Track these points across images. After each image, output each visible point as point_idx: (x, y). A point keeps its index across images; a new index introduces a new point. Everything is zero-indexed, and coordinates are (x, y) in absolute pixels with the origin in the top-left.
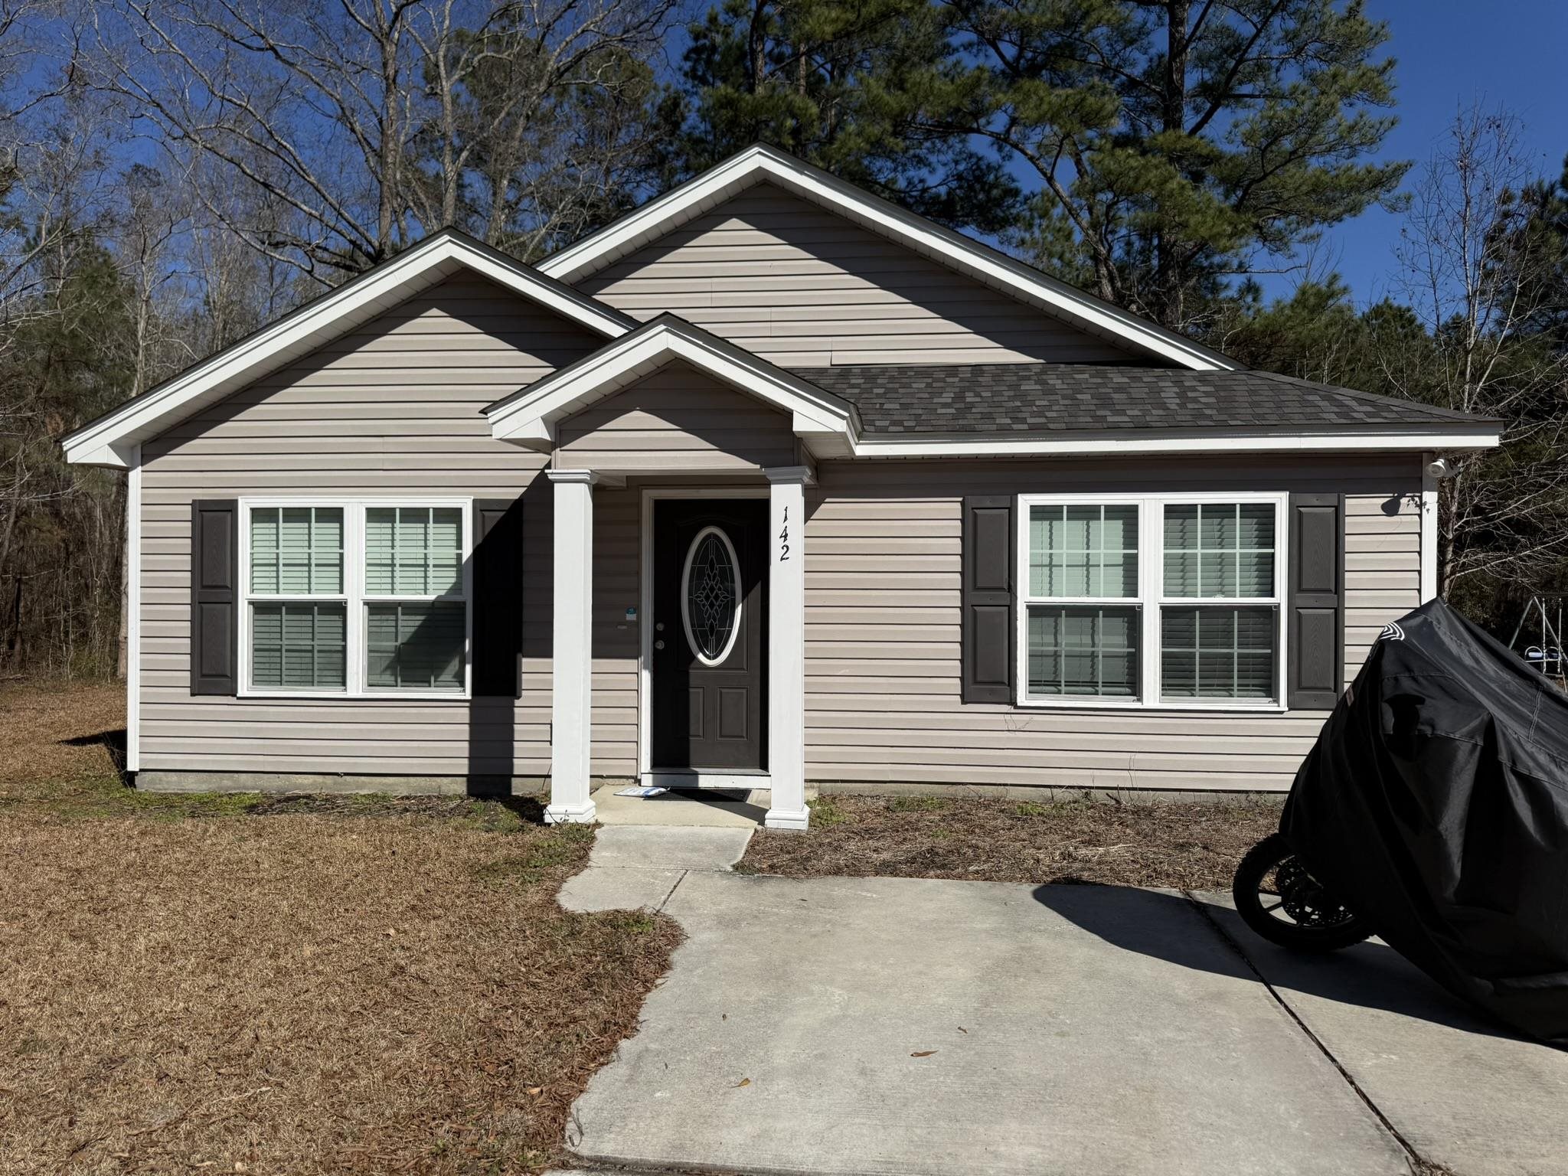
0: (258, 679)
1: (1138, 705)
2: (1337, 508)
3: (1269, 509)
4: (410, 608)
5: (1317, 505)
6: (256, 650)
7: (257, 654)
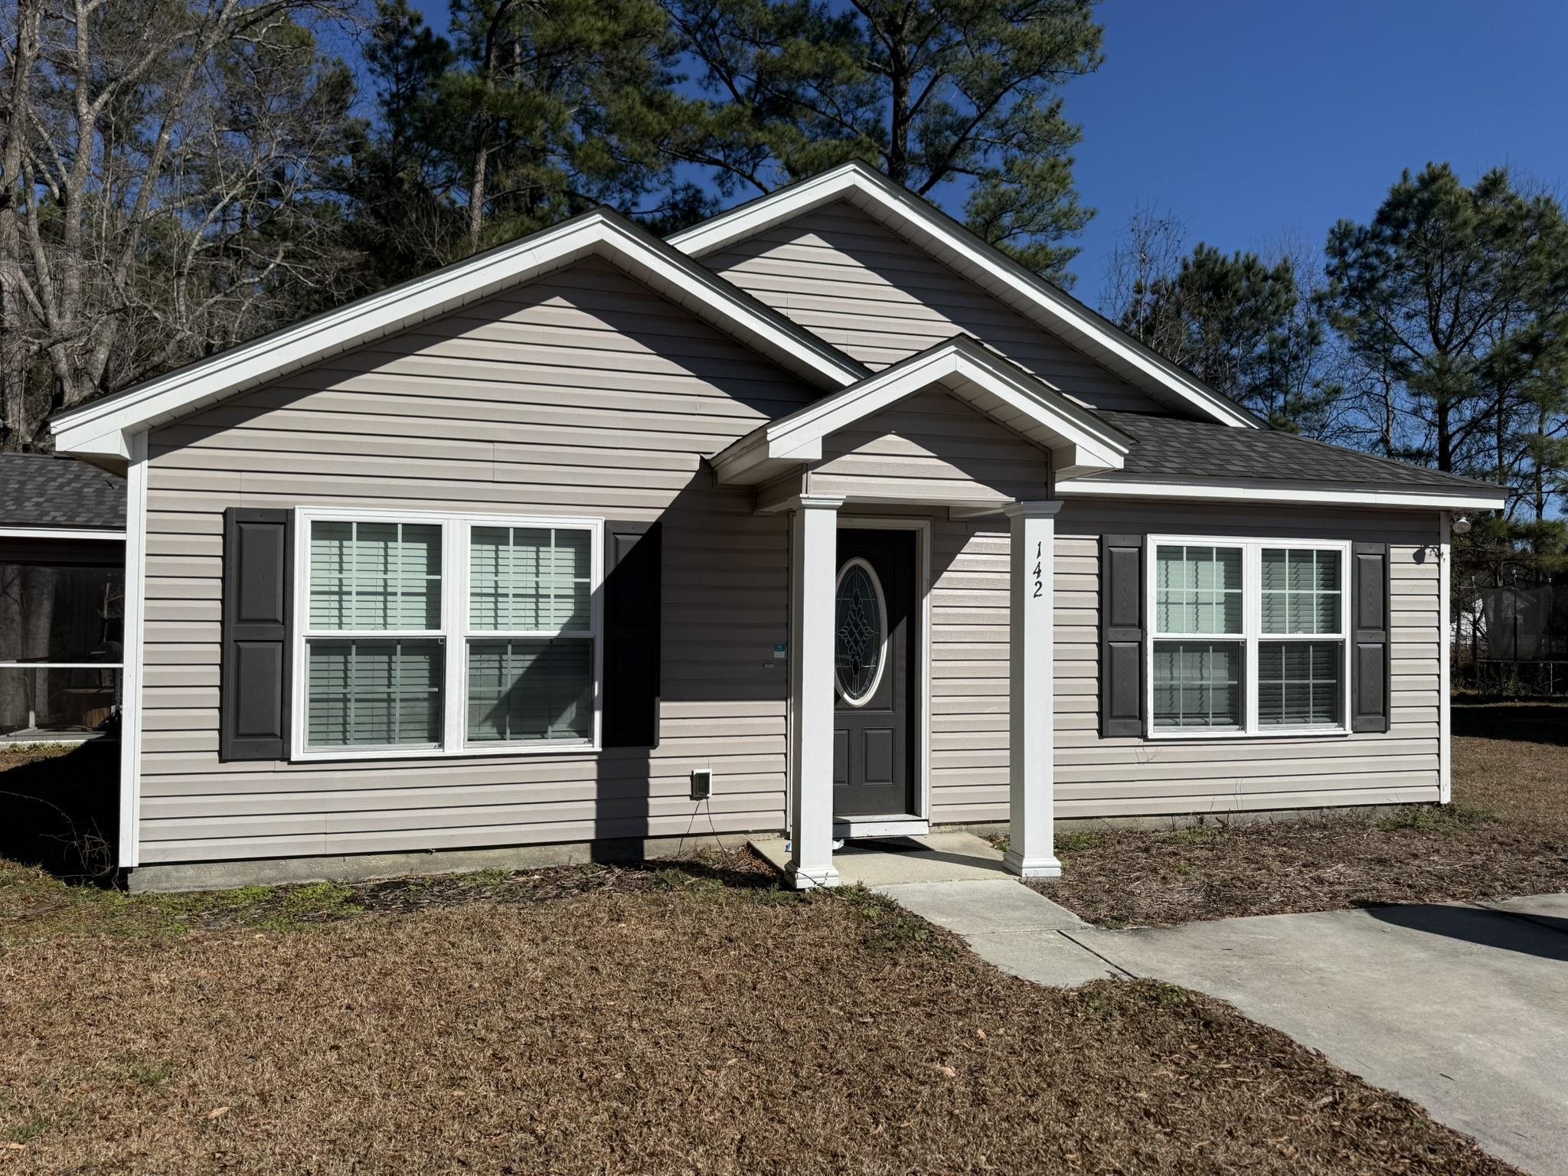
0: (316, 738)
1: (1241, 734)
2: (1384, 557)
3: (1336, 555)
4: (521, 646)
5: (1372, 553)
6: (312, 701)
7: (315, 705)
